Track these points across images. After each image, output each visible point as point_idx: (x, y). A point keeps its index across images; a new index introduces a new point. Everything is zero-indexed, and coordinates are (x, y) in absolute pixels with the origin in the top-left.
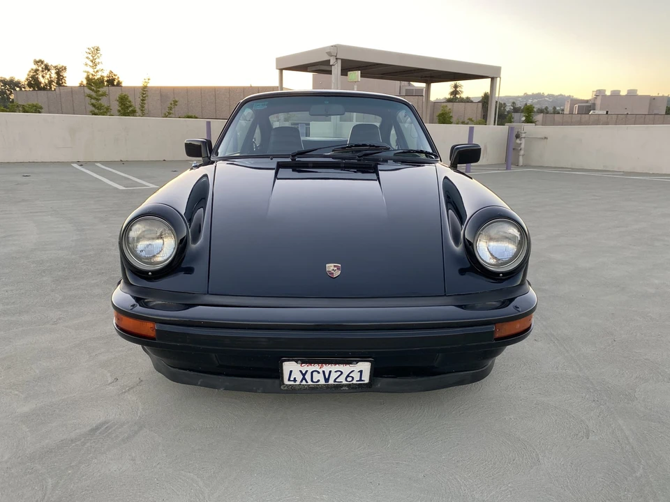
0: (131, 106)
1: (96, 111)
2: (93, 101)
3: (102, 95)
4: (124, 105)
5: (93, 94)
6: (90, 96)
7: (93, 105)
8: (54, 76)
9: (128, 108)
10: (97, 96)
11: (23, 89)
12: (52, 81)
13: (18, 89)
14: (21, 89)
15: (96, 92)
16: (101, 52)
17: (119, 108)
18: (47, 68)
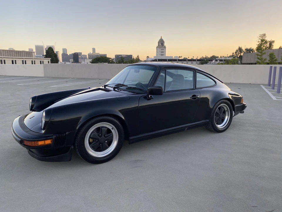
0: (275, 58)
1: (260, 61)
2: (259, 57)
3: (263, 54)
4: (272, 58)
5: (260, 54)
6: (258, 55)
7: (258, 58)
8: (268, 45)
9: (273, 59)
10: (261, 54)
11: (254, 52)
12: (267, 48)
13: (252, 52)
14: (253, 52)
15: (261, 53)
16: (266, 36)
17: (269, 59)
18: (266, 42)
